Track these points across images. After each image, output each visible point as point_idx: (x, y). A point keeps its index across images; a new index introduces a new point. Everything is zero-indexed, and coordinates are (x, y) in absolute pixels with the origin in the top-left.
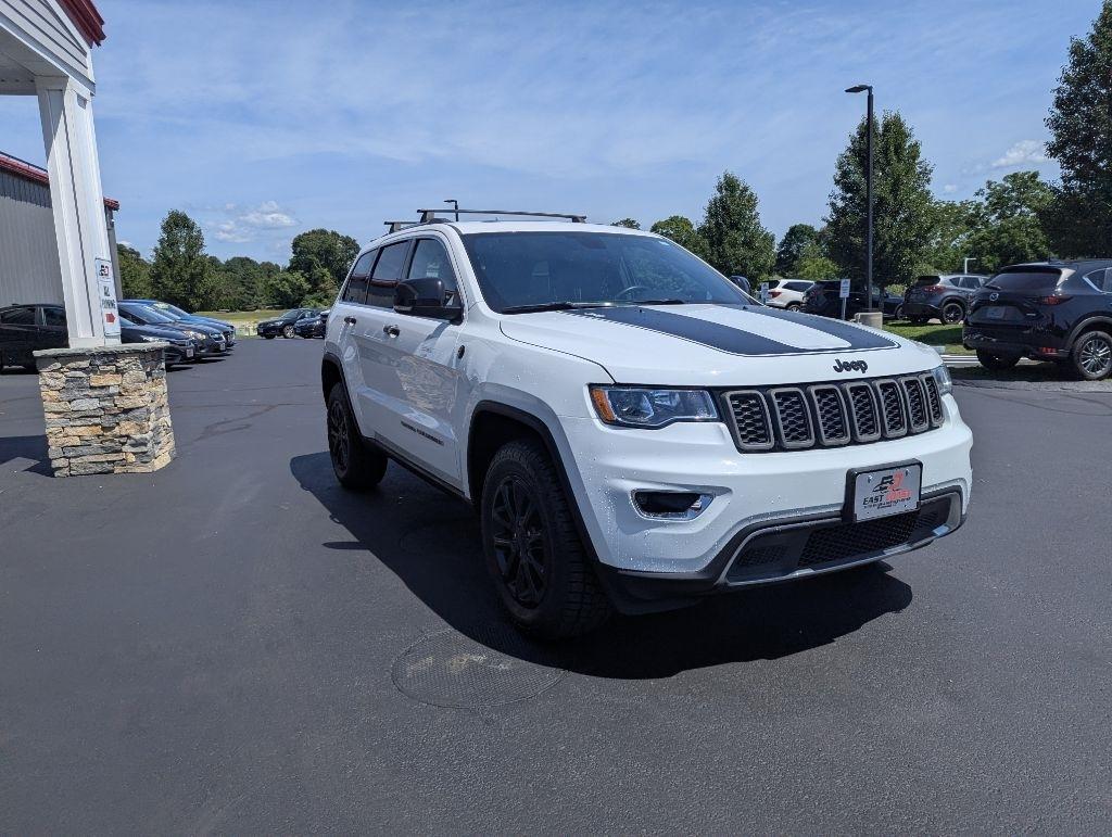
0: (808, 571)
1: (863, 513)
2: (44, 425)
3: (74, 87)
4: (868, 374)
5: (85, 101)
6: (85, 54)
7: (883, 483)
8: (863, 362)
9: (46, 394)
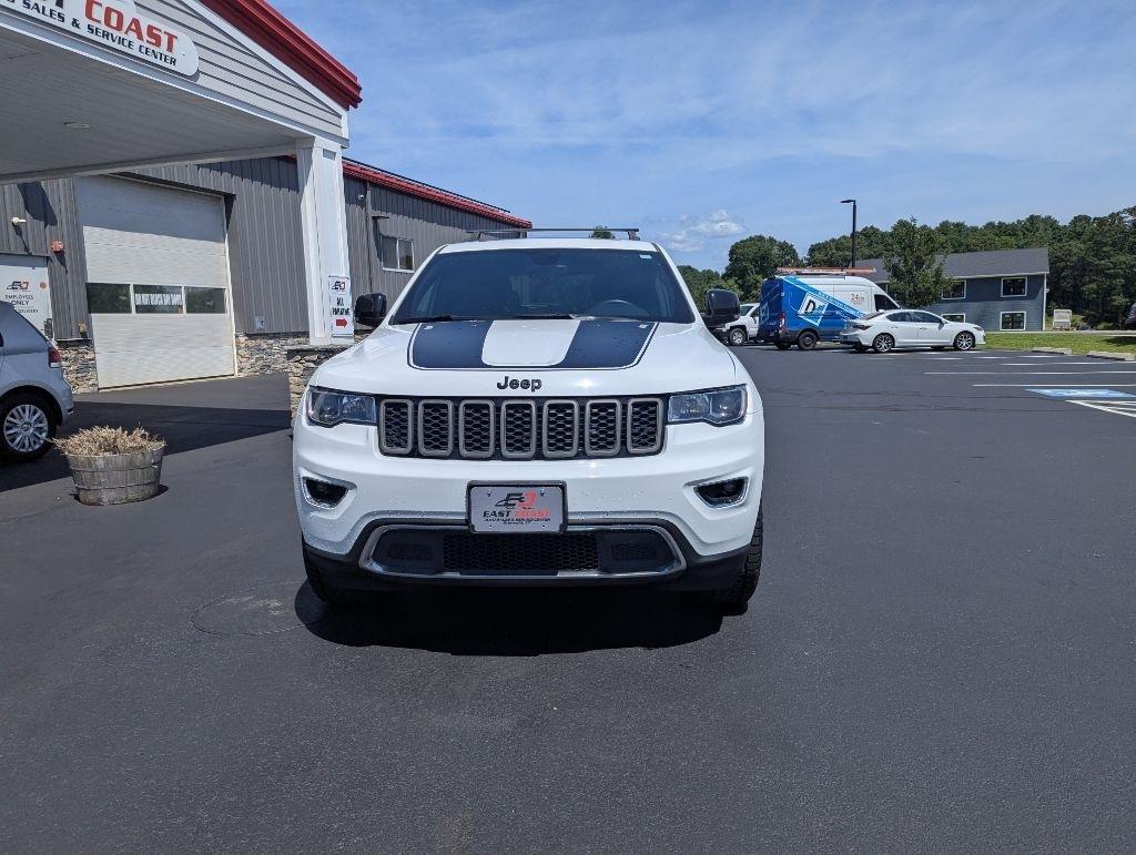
0: (457, 575)
1: (481, 526)
2: (289, 402)
3: (321, 143)
4: (538, 393)
5: (335, 154)
6: (340, 117)
7: (507, 499)
8: (538, 381)
9: (292, 379)
